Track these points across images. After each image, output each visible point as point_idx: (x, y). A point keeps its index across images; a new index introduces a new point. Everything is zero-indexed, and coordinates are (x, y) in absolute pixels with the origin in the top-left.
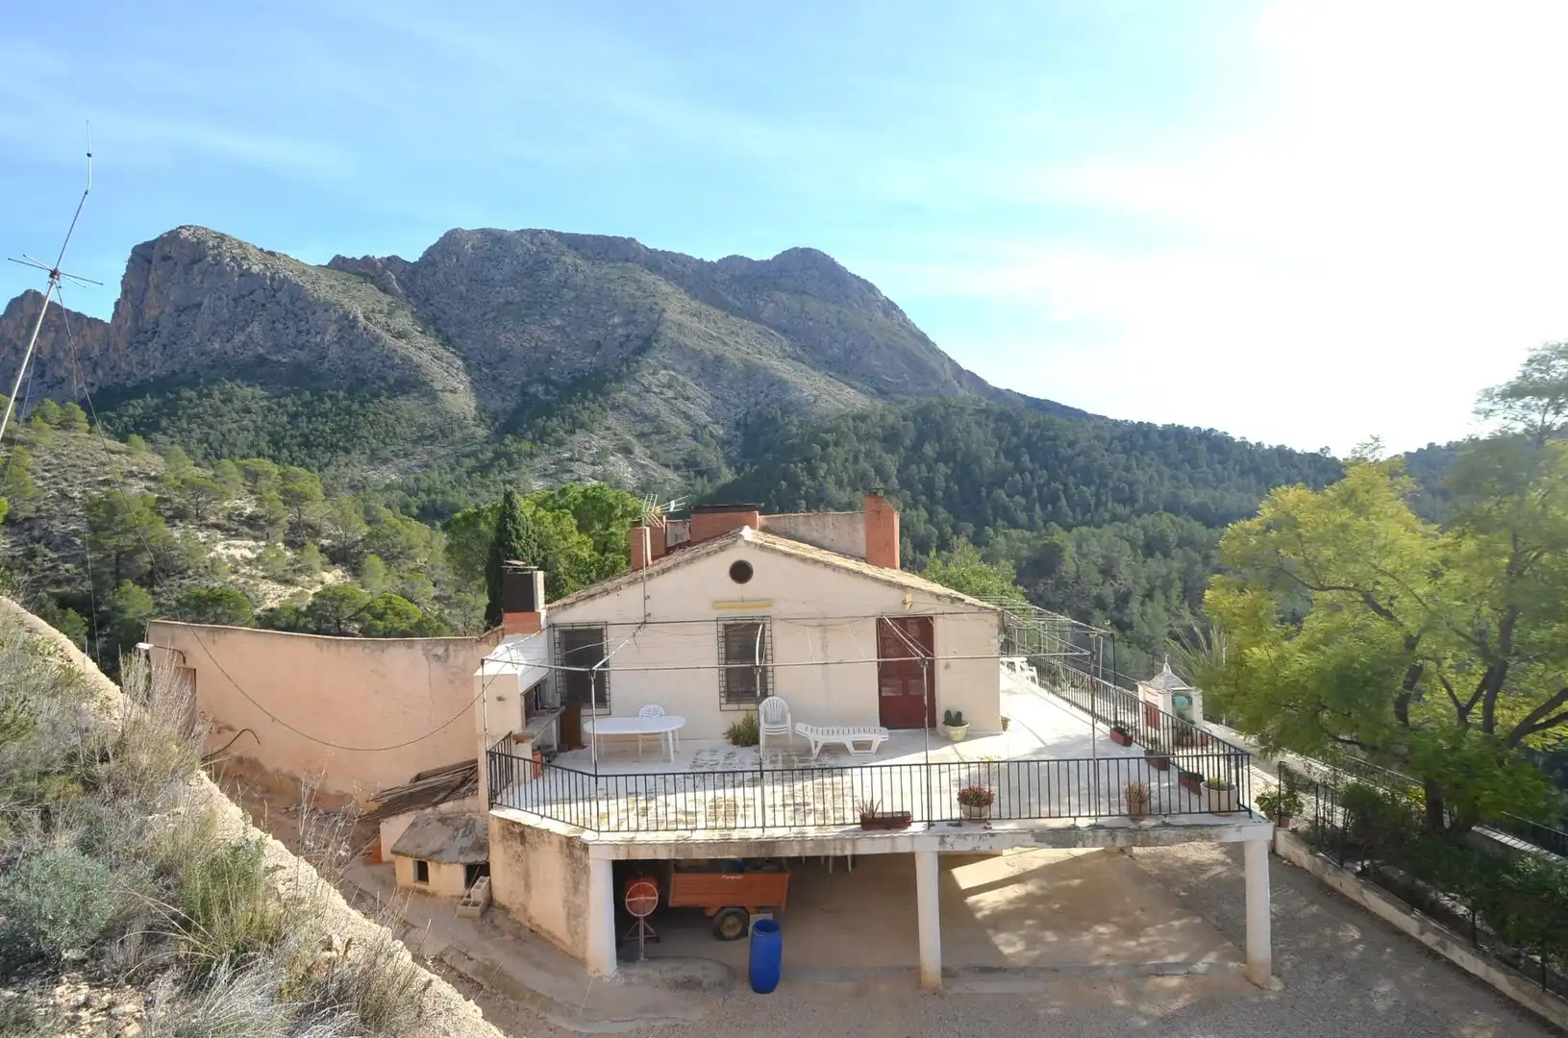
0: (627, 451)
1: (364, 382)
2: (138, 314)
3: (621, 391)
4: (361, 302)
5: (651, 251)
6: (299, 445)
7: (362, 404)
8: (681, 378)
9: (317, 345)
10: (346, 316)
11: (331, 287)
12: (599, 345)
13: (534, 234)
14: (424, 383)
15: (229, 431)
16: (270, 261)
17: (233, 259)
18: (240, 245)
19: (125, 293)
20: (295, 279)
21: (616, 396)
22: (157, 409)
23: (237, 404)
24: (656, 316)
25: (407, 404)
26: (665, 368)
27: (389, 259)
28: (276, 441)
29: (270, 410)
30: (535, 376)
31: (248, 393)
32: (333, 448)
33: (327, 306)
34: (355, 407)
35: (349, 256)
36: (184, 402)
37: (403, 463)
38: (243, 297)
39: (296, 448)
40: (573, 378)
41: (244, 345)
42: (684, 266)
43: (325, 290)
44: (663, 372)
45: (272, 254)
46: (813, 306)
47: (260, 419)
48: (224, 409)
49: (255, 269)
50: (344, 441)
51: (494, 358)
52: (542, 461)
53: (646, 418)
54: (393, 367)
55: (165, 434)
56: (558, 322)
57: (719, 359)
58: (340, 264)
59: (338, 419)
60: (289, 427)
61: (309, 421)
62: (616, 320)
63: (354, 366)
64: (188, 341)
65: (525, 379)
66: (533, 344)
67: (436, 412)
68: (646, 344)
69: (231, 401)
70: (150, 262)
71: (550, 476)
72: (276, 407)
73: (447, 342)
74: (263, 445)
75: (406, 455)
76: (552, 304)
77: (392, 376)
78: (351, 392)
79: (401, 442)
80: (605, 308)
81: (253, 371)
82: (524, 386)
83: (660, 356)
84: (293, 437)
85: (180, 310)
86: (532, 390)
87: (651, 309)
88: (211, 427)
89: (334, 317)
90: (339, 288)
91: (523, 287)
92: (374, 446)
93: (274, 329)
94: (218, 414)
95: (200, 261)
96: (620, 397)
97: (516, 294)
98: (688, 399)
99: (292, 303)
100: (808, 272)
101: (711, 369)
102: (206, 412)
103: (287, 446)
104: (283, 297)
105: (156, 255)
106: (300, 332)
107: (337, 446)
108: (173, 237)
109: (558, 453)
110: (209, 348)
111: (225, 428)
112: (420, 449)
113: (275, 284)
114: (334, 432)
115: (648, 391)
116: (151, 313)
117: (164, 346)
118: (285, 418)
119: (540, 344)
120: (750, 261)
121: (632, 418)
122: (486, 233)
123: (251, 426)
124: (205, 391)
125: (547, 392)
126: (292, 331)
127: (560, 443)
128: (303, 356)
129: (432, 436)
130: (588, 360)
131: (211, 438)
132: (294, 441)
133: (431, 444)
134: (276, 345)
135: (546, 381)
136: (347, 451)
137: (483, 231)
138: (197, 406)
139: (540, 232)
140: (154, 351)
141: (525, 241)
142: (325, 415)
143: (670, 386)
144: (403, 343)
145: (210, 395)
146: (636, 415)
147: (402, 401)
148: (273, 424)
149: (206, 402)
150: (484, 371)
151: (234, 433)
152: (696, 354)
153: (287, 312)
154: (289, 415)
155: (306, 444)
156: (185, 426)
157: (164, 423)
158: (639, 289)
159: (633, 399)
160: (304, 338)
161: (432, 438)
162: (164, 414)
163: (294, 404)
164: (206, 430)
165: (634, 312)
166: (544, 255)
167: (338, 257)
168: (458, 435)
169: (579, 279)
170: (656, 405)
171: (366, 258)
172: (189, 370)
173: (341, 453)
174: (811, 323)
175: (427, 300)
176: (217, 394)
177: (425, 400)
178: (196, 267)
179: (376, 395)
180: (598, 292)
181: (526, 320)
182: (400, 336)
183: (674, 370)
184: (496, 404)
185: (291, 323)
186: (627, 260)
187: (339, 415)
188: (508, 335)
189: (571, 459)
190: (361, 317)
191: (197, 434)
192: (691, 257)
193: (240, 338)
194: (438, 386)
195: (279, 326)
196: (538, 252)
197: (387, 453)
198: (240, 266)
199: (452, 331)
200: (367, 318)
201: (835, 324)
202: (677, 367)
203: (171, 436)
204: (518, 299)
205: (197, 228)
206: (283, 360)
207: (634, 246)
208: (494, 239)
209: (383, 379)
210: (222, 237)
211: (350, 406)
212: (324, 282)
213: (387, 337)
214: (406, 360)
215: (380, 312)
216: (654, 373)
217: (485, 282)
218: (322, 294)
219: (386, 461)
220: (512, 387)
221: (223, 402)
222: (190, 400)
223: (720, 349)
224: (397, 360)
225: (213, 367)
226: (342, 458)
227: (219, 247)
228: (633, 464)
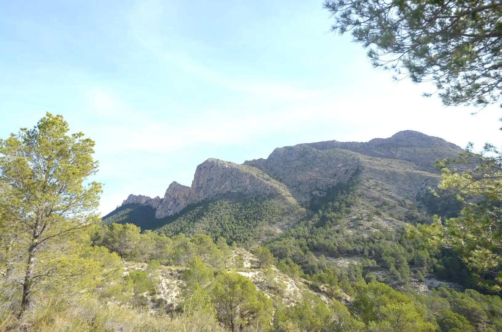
0: (379, 214)
1: (259, 196)
2: (198, 184)
3: (358, 189)
4: (255, 172)
5: (342, 143)
6: (244, 219)
7: (261, 203)
8: (380, 182)
9: (244, 186)
10: (252, 176)
11: (246, 169)
12: (335, 175)
13: (301, 145)
14: (279, 194)
15: (223, 215)
16: (230, 164)
17: (221, 165)
18: (222, 161)
19: (195, 178)
20: (237, 168)
21: (358, 191)
22: (202, 209)
23: (224, 206)
24: (356, 162)
25: (275, 202)
26: (371, 179)
27: (260, 159)
28: (236, 218)
29: (233, 207)
30: (313, 188)
31: (226, 203)
32: (255, 219)
33: (246, 174)
34: (259, 204)
35: (249, 160)
36: (210, 207)
37: (280, 224)
38: (223, 175)
39: (243, 220)
40: (328, 187)
41: (224, 189)
42: (356, 145)
43: (245, 169)
44: (371, 180)
45: (230, 162)
46: (418, 149)
47: (231, 211)
48: (221, 208)
49: (227, 167)
50: (258, 217)
51: (297, 184)
52: (345, 221)
53: (374, 199)
54: (268, 190)
55: (205, 217)
56: (317, 169)
57: (394, 173)
58: (247, 163)
59: (254, 208)
60: (239, 212)
61: (245, 210)
62: (340, 165)
63: (256, 191)
64: (210, 189)
65: (310, 190)
66: (309, 178)
67: (286, 204)
68: (358, 171)
69: (222, 205)
70: (201, 169)
71: (353, 227)
72: (235, 206)
73: (281, 181)
74: (233, 219)
75: (281, 220)
76: (313, 164)
77: (268, 193)
78: (256, 199)
79: (278, 215)
80: (334, 162)
81: (227, 196)
82: (310, 192)
83: (366, 174)
84: (241, 216)
85: (208, 181)
86: (314, 193)
87: (353, 159)
88: (218, 214)
89: (248, 176)
90: (248, 169)
91: (302, 160)
92: (269, 218)
93: (232, 182)
94: (219, 210)
95: (213, 167)
96: (359, 191)
97: (300, 163)
98: (387, 190)
99: (237, 175)
100: (411, 138)
101: (391, 177)
102: (216, 209)
103: (240, 219)
104: (234, 173)
105: (202, 168)
106: (239, 183)
107: (257, 219)
108: (206, 162)
109: (350, 217)
110: (215, 190)
111: (221, 214)
112: (285, 218)
113: (232, 170)
114: (254, 213)
115: (369, 188)
116: (201, 182)
117: (204, 191)
118: (238, 210)
119: (312, 178)
120: (383, 139)
121: (369, 200)
122: (286, 148)
123: (229, 213)
124: (215, 203)
125: (321, 193)
126: (237, 183)
127: (348, 212)
128: (240, 190)
129: (287, 212)
130: (332, 181)
131: (218, 218)
132: (243, 217)
133: (288, 216)
134: (233, 188)
135: (318, 189)
136: (261, 220)
137: (285, 147)
138: (213, 207)
139: (302, 144)
140: (201, 193)
141: (299, 147)
142: (250, 207)
143: (377, 185)
144: (269, 182)
145: (216, 204)
146: (369, 198)
147: (273, 201)
148: (235, 212)
149: (216, 206)
150: (295, 188)
151: (224, 216)
152: (381, 173)
153: (235, 177)
154: (239, 209)
155: (246, 218)
156: (210, 214)
157: (205, 214)
158: (344, 154)
159: (365, 192)
160: (240, 184)
161: (288, 213)
162: (205, 211)
163: (240, 205)
164: (216, 215)
165: (347, 161)
166: (307, 150)
167: (246, 161)
168: (296, 211)
169: (320, 155)
170: (376, 194)
171: (253, 160)
172: (210, 197)
173: (259, 221)
174: (421, 156)
175: (272, 169)
176: (218, 203)
177: (281, 200)
178: (212, 169)
179: (264, 199)
180: (329, 157)
181: (306, 170)
182: (268, 180)
183: (375, 179)
184: (303, 200)
185: (236, 180)
186: (334, 147)
187: (254, 207)
188: (300, 176)
189: (358, 219)
190: (256, 176)
191: (214, 217)
192: (358, 142)
193: (223, 186)
194: (284, 195)
195: (233, 181)
196: (304, 150)
197: (274, 220)
198: (223, 166)
199: (281, 177)
200: (258, 176)
201: (433, 154)
202: (376, 178)
203: (207, 218)
204: (300, 164)
205: (212, 159)
206: (235, 192)
207: (335, 142)
208: (289, 149)
209: (265, 194)
210: (218, 160)
211: (257, 204)
212: (244, 168)
213: (264, 181)
214: (271, 187)
215: (261, 174)
216: (368, 181)
217: (289, 161)
218: (244, 171)
219: (274, 223)
220: (306, 193)
221: (221, 205)
222: (211, 206)
223: (391, 170)
224: (269, 188)
225: (216, 195)
226: (261, 223)
227: (217, 162)
228: (385, 220)
